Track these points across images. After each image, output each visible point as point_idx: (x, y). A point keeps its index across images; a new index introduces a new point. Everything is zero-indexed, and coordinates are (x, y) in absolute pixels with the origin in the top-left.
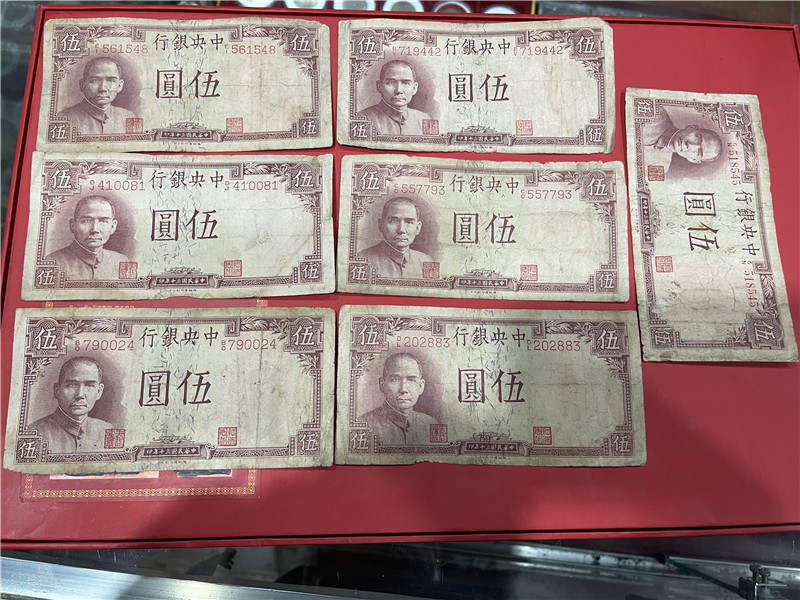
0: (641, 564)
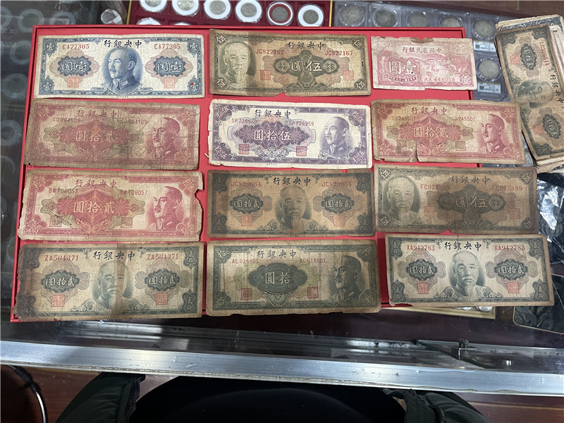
0: (403, 346)
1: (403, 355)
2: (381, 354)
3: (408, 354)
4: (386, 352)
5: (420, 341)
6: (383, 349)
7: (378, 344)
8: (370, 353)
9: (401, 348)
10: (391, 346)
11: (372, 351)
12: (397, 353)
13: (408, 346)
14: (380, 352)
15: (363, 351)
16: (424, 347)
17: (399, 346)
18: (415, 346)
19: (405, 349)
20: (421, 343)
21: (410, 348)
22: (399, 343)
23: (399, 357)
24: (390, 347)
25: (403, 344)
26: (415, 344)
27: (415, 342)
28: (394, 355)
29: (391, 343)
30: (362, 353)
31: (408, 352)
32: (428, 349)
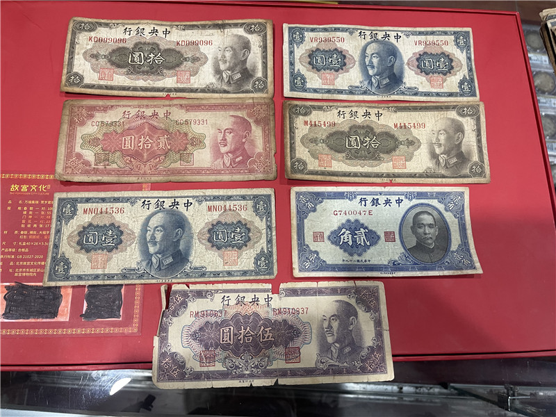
0: (431, 391)
1: (431, 402)
2: (405, 401)
3: (437, 401)
4: (412, 399)
5: (452, 384)
6: (408, 395)
7: (401, 388)
8: (393, 400)
9: (429, 394)
10: (418, 391)
11: (395, 398)
12: (424, 400)
13: (437, 390)
14: (404, 399)
15: (385, 398)
16: (456, 392)
17: (427, 391)
18: (444, 391)
19: (434, 394)
20: (453, 388)
21: (440, 394)
22: (425, 387)
23: (427, 404)
24: (417, 393)
25: (431, 388)
26: (446, 388)
27: (445, 386)
28: (421, 401)
29: (417, 388)
30: (383, 400)
31: (438, 398)
32: (459, 395)
